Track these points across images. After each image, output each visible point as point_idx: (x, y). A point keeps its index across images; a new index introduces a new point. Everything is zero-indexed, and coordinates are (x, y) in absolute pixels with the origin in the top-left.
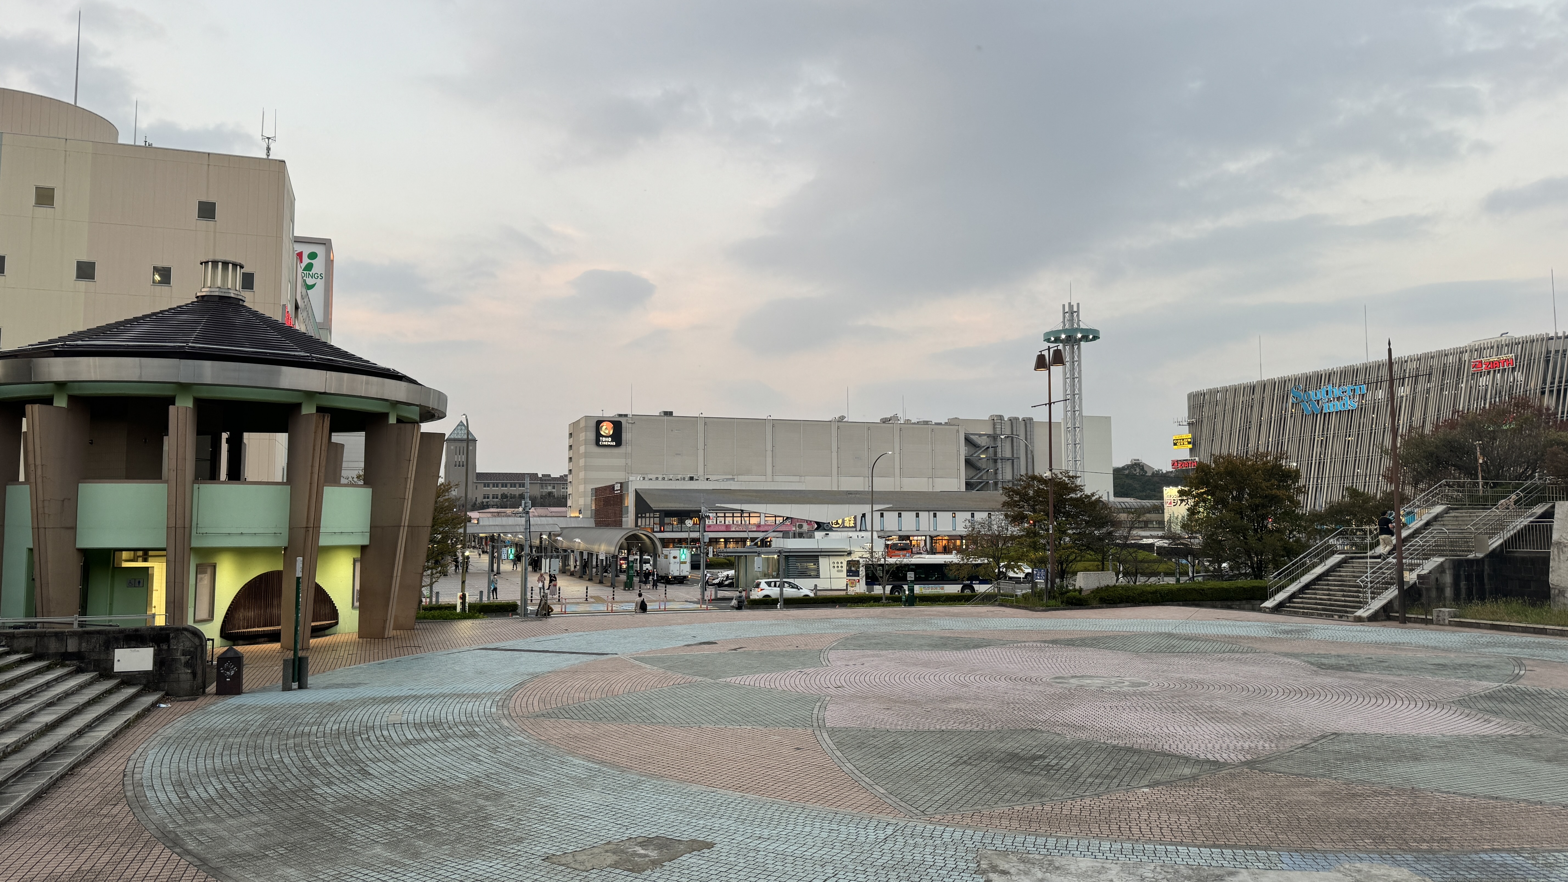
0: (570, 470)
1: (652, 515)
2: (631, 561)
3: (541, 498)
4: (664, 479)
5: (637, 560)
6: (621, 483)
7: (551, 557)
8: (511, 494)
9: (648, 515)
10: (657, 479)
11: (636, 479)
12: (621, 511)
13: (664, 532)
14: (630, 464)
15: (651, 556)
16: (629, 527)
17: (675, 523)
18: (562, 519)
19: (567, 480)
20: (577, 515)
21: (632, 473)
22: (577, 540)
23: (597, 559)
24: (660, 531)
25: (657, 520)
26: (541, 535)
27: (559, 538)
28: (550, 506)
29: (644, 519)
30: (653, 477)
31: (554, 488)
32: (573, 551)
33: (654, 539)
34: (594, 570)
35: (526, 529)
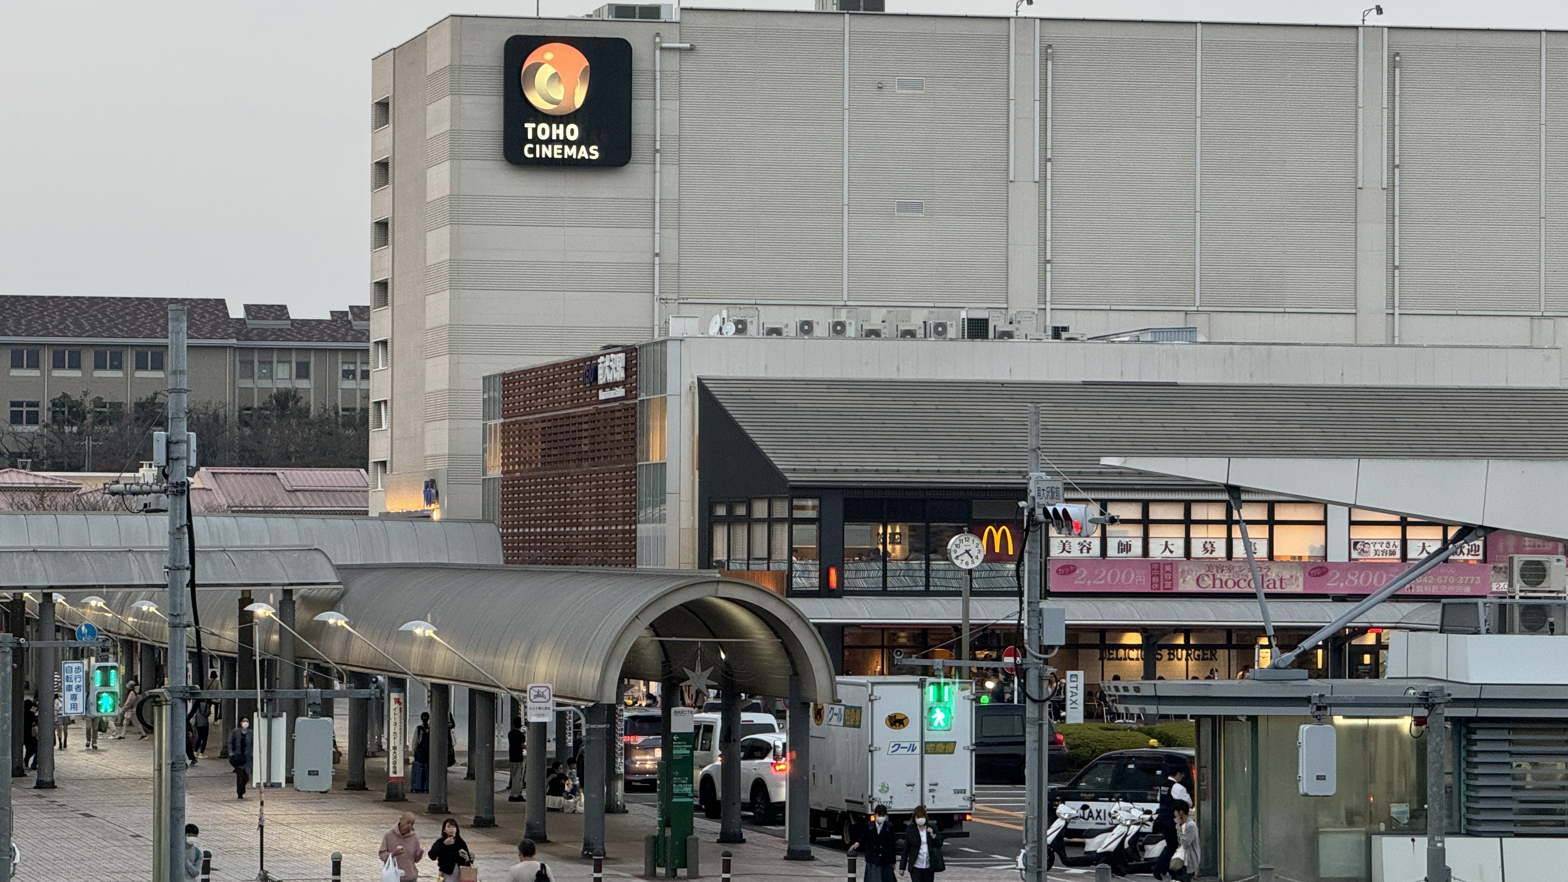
0: (382, 287)
1: (781, 509)
2: (683, 737)
3: (244, 422)
4: (838, 329)
5: (709, 729)
6: (631, 353)
7: (296, 710)
8: (99, 402)
9: (760, 509)
10: (806, 328)
11: (705, 326)
12: (630, 485)
13: (839, 593)
14: (670, 256)
15: (780, 715)
16: (671, 564)
17: (896, 551)
18: (344, 523)
19: (364, 334)
20: (416, 502)
21: (683, 303)
22: (422, 629)
23: (516, 721)
24: (824, 591)
25: (806, 536)
26: (246, 600)
27: (334, 619)
28: (286, 460)
29: (741, 532)
30: (789, 319)
31: (303, 371)
32: (399, 684)
33: (795, 626)
34: (502, 777)
35: (174, 569)
